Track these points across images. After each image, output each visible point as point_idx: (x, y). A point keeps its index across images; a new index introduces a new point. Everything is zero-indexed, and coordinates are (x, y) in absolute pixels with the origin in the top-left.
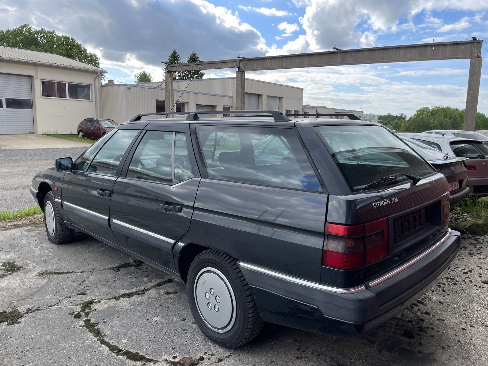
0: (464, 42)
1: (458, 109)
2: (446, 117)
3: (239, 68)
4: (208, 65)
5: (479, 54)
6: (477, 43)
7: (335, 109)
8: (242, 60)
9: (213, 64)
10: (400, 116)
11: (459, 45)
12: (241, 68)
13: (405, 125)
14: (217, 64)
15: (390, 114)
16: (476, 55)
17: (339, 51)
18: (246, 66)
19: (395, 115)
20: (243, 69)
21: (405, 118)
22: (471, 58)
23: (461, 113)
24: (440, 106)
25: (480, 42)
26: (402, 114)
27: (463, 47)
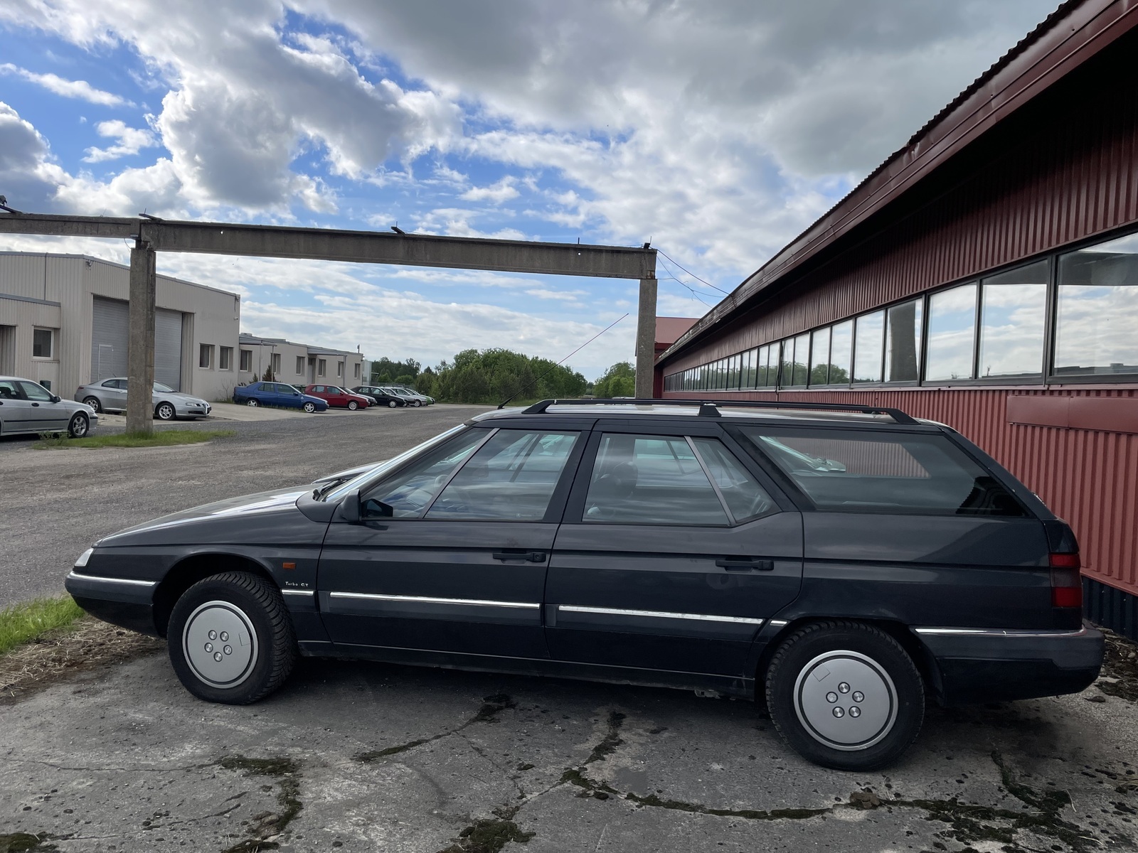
0: (630, 250)
1: (525, 356)
2: (512, 371)
3: (138, 241)
4: (37, 222)
5: (653, 273)
6: (649, 253)
7: (308, 348)
8: (151, 224)
9: (55, 224)
10: (406, 363)
11: (622, 255)
12: (146, 242)
13: (440, 386)
14: (68, 223)
15: (387, 358)
16: (649, 274)
17: (399, 235)
18: (162, 239)
19: (396, 362)
20: (151, 244)
21: (417, 369)
22: (641, 279)
23: (533, 364)
24: (498, 350)
25: (654, 252)
26: (411, 359)
27: (627, 258)
